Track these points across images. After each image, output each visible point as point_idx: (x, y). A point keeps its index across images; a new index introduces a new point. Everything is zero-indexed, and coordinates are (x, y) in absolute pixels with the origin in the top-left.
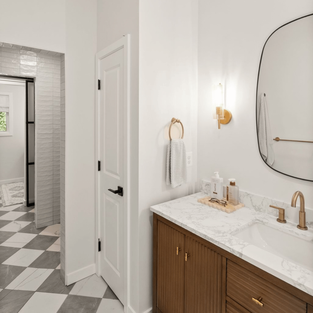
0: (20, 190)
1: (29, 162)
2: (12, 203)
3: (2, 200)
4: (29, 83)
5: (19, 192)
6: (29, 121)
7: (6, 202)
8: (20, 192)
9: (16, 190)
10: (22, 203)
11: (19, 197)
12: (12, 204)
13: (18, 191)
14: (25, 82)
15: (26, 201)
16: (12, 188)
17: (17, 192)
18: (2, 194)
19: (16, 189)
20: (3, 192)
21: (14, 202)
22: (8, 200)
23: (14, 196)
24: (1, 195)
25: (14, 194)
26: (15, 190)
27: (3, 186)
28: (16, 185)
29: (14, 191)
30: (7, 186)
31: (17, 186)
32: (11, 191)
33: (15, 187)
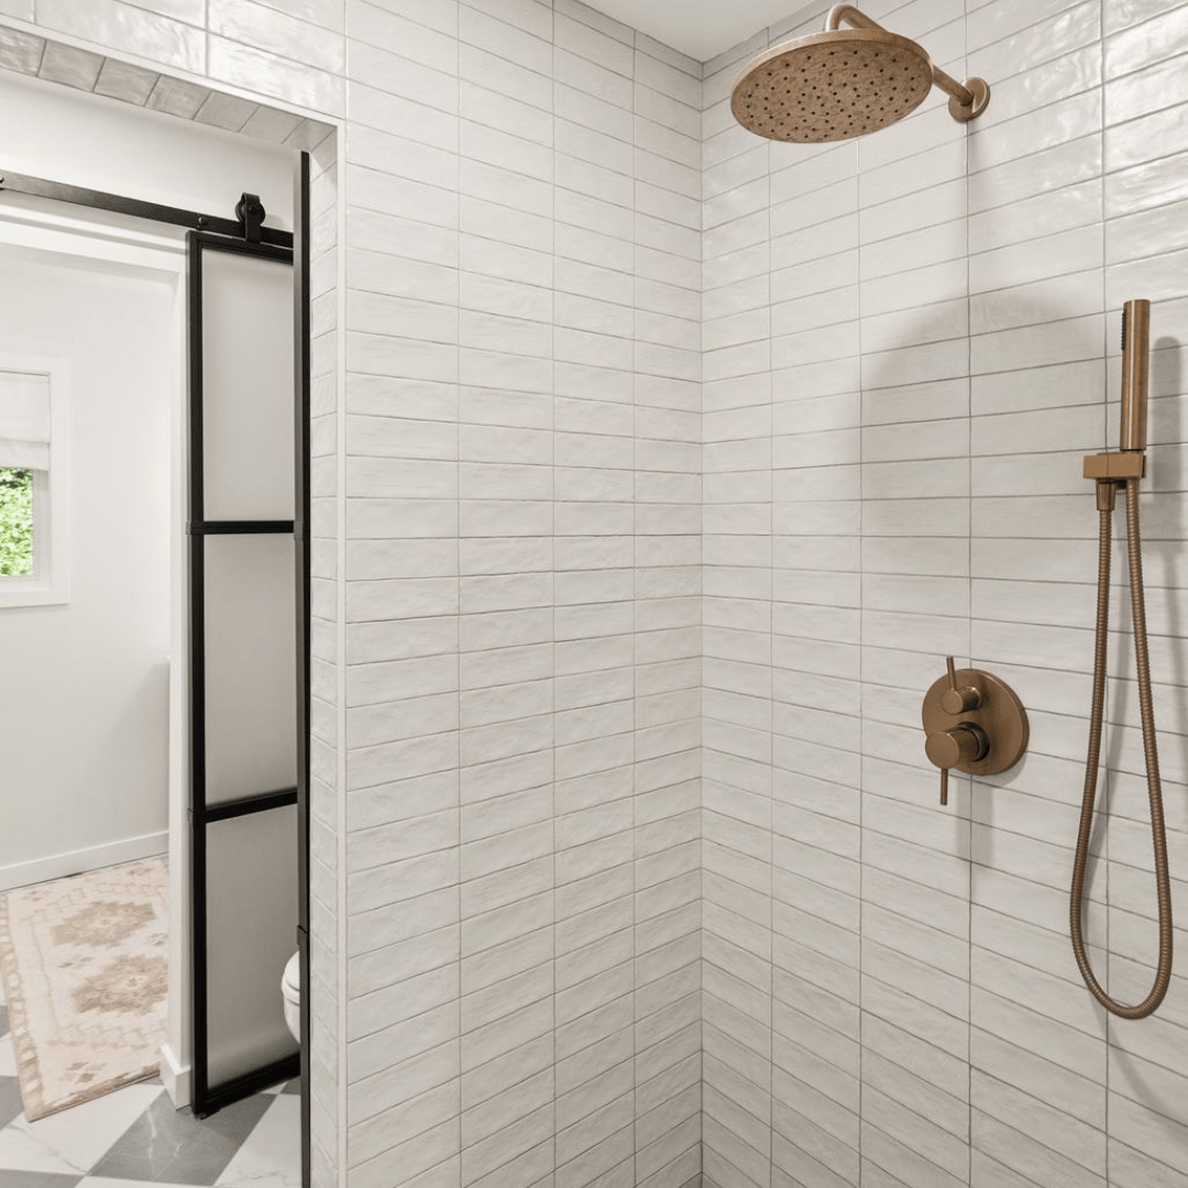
0: (123, 933)
1: (212, 797)
2: (87, 1077)
3: (17, 1041)
4: (208, 256)
5: (117, 952)
6: (208, 517)
7: (42, 1068)
8: (123, 960)
9: (96, 940)
10: (151, 1075)
11: (124, 1004)
12: (86, 1086)
13: (114, 943)
14: (183, 245)
15: (187, 1068)
16: (70, 921)
17: (104, 956)
18: (13, 982)
19: (97, 924)
20: (15, 960)
21: (100, 1067)
22: (52, 1043)
23: (92, 998)
24: (5, 985)
25: (92, 971)
26: (88, 940)
27: (18, 903)
28: (88, 891)
29: (85, 950)
30: (38, 905)
31: (98, 904)
32: (68, 951)
33: (88, 914)
